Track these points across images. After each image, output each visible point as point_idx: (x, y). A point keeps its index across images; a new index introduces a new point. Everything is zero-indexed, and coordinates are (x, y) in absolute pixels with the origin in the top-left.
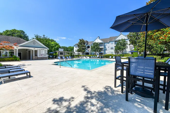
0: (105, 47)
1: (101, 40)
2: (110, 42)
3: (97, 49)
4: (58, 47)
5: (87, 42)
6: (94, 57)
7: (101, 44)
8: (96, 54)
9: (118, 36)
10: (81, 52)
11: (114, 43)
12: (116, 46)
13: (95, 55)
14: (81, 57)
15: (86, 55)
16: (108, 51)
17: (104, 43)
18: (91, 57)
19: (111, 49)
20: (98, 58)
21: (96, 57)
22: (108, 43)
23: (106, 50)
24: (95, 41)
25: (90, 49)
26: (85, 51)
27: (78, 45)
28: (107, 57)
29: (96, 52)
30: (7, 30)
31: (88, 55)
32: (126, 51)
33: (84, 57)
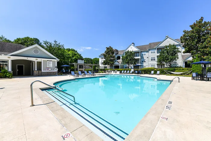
0: (142, 57)
1: (137, 47)
2: (149, 50)
3: (130, 60)
4: (77, 58)
5: (117, 51)
6: (127, 71)
7: (136, 53)
8: (130, 68)
9: (162, 41)
10: (108, 64)
11: (156, 51)
12: (160, 55)
13: (127, 70)
14: (107, 72)
15: (114, 69)
16: (147, 63)
17: (141, 52)
18: (123, 72)
19: (152, 60)
20: (133, 73)
21: (130, 71)
22: (147, 52)
23: (143, 61)
24: (128, 49)
25: (121, 60)
26: (114, 64)
27: (104, 55)
28: (148, 71)
29: (129, 64)
30: (18, 38)
31: (118, 69)
32: (175, 63)
33: (113, 72)
